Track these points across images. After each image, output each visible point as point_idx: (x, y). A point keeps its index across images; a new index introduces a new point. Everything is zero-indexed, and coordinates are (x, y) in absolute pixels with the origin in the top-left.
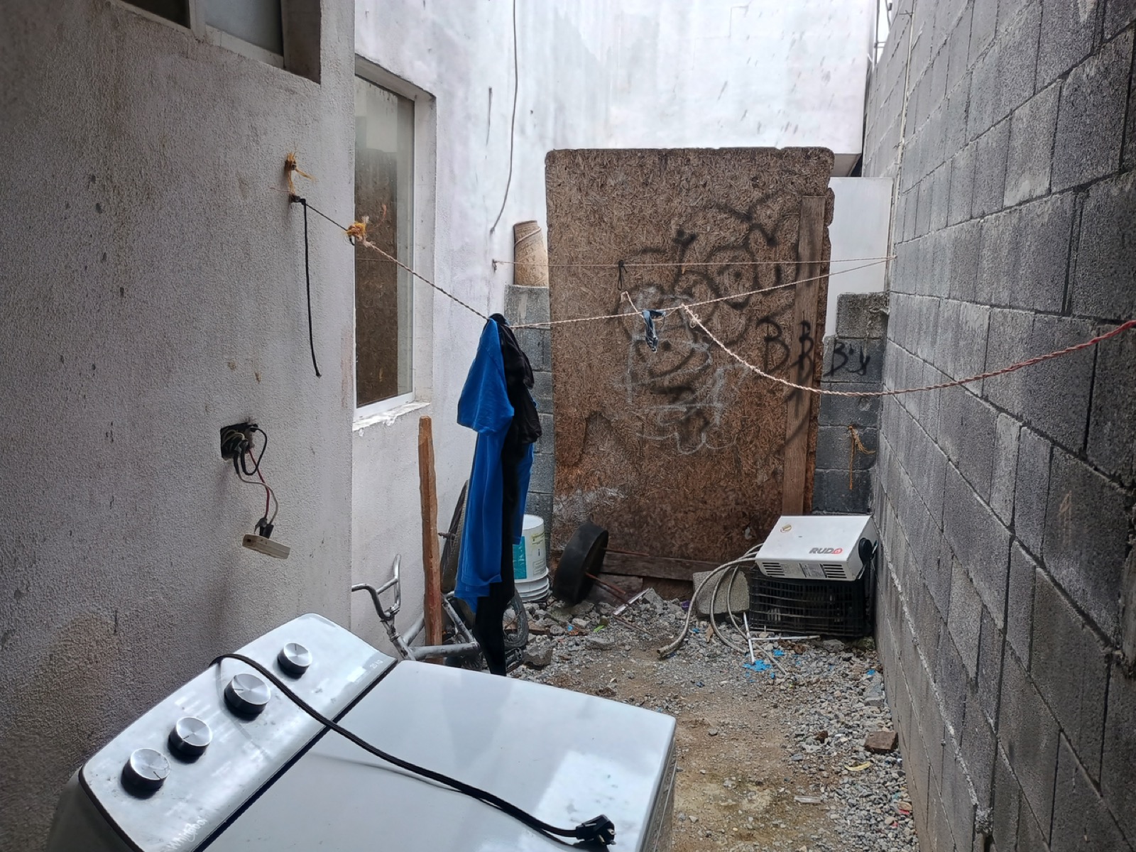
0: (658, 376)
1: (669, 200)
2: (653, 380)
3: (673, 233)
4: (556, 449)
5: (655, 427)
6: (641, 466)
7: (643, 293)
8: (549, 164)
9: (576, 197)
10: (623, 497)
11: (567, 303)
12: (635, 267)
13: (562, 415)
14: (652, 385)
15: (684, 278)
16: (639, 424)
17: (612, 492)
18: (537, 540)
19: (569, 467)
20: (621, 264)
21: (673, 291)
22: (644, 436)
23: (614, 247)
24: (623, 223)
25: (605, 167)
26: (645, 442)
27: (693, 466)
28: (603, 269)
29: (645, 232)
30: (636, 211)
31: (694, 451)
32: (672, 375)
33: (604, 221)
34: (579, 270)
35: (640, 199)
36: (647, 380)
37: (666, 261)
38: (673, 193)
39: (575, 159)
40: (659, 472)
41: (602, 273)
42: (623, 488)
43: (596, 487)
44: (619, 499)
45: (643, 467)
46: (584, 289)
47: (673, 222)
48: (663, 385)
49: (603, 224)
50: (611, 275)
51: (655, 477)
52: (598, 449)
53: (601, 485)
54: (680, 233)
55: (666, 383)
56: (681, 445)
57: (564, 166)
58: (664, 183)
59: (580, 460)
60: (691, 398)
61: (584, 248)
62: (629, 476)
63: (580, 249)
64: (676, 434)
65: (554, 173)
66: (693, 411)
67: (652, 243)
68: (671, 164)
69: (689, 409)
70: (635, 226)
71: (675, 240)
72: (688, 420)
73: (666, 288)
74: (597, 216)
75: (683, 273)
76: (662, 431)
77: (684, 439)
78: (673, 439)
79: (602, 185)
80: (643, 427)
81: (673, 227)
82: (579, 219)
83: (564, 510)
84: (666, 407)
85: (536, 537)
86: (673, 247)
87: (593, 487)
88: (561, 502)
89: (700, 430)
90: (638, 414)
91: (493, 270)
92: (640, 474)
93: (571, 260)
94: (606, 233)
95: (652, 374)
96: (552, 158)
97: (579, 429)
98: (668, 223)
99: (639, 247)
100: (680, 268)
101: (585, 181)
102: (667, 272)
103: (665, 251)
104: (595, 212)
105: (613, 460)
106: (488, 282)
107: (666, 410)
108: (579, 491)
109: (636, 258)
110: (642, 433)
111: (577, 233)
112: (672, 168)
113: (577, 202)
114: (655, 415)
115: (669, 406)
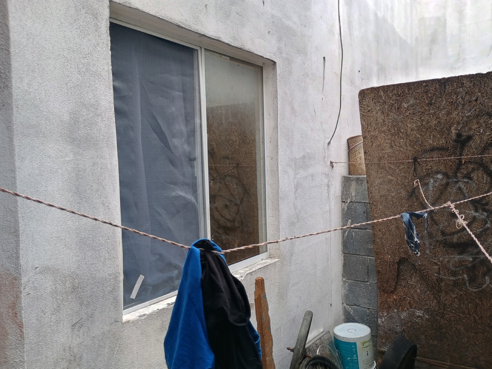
0: (448, 235)
1: (449, 113)
2: (444, 238)
3: (454, 137)
4: (378, 281)
5: (449, 270)
6: (440, 296)
7: (433, 178)
8: (361, 98)
9: (380, 117)
10: (427, 317)
11: (379, 187)
12: (426, 161)
13: (381, 259)
14: (444, 241)
15: (464, 167)
16: (436, 267)
17: (419, 313)
18: (366, 345)
19: (387, 293)
20: (415, 159)
21: (456, 177)
22: (440, 276)
23: (409, 148)
24: (415, 132)
25: (399, 96)
26: (442, 280)
27: (480, 299)
28: (403, 163)
29: (432, 137)
30: (424, 123)
31: (480, 289)
32: (459, 234)
33: (401, 132)
34: (386, 165)
35: (427, 115)
36: (440, 238)
37: (450, 156)
38: (452, 108)
39: (378, 93)
40: (454, 301)
41: (402, 167)
42: (427, 311)
43: (407, 308)
44: (424, 319)
45: (441, 297)
46: (390, 177)
47: (452, 128)
48: (453, 241)
49: (401, 134)
50: (408, 167)
51: (451, 304)
52: (408, 282)
53: (411, 307)
54: (459, 135)
55: (455, 240)
56: (469, 284)
57: (372, 98)
58: (444, 102)
59: (395, 289)
60: (475, 251)
61: (388, 150)
62: (431, 302)
63: (386, 151)
64: (465, 276)
65: (365, 103)
66: (478, 260)
67: (437, 144)
68: (449, 89)
69: (474, 259)
70: (423, 134)
71: (455, 141)
72: (474, 267)
73: (450, 174)
74: (396, 129)
75: (463, 163)
76: (454, 274)
77: (472, 280)
78: (463, 279)
79: (398, 108)
80: (439, 270)
81: (454, 132)
82: (384, 132)
83: (385, 323)
84: (456, 256)
85: (365, 343)
86: (453, 146)
87: (406, 309)
88: (384, 317)
89: (484, 275)
90: (435, 261)
91: (331, 168)
92: (439, 302)
93: (380, 159)
94: (403, 139)
95: (443, 233)
96: (363, 94)
97: (393, 269)
98: (449, 129)
99: (428, 147)
100: (460, 160)
101: (386, 107)
102: (451, 163)
103: (448, 149)
104: (394, 126)
105: (419, 291)
106: (327, 175)
107: (456, 259)
108: (395, 310)
109: (426, 155)
110: (439, 274)
111: (383, 141)
112: (450, 91)
113: (381, 121)
114: (448, 262)
115: (459, 257)
